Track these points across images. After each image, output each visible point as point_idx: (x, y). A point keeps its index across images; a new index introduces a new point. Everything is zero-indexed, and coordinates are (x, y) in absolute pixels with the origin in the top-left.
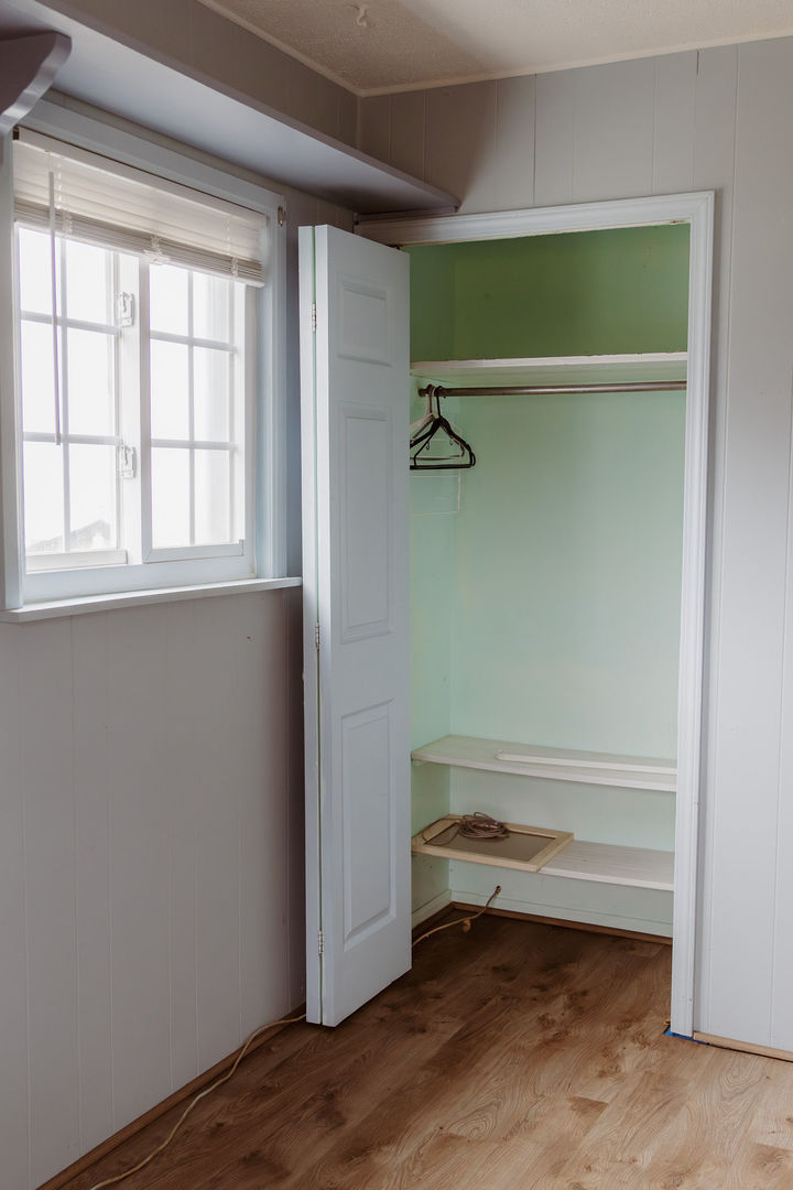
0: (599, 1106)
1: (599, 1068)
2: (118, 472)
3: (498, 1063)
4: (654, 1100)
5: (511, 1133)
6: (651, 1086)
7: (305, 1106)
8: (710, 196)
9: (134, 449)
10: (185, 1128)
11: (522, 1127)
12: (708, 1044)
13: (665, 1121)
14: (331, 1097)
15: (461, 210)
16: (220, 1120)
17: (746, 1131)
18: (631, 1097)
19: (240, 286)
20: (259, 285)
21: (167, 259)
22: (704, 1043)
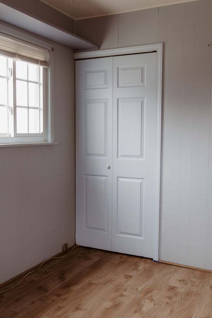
0: (131, 277)
1: (133, 268)
2: (8, 114)
3: (107, 267)
4: (145, 275)
5: (107, 283)
6: (145, 272)
7: (56, 276)
8: (162, 44)
9: (12, 107)
10: (24, 281)
11: (110, 281)
12: (162, 263)
13: (147, 280)
14: (63, 274)
15: (101, 49)
16: (33, 279)
17: (168, 282)
18: (139, 275)
19: (41, 68)
20: (47, 67)
21: (20, 59)
22: (161, 263)
